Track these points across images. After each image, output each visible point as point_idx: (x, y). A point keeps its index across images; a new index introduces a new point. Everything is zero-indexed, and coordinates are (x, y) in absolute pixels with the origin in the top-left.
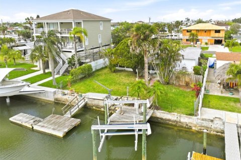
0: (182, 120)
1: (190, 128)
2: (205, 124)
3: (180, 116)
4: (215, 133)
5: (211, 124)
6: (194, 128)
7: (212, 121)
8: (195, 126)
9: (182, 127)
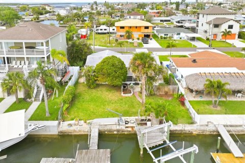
0: (186, 129)
1: (192, 133)
2: (202, 128)
3: (185, 126)
4: (209, 133)
5: (206, 127)
6: (194, 133)
7: (207, 125)
8: (196, 131)
9: (186, 133)
